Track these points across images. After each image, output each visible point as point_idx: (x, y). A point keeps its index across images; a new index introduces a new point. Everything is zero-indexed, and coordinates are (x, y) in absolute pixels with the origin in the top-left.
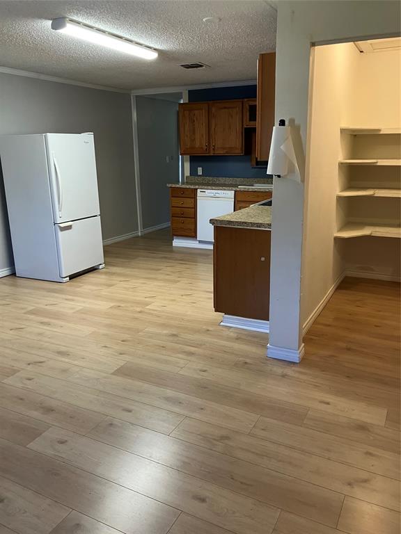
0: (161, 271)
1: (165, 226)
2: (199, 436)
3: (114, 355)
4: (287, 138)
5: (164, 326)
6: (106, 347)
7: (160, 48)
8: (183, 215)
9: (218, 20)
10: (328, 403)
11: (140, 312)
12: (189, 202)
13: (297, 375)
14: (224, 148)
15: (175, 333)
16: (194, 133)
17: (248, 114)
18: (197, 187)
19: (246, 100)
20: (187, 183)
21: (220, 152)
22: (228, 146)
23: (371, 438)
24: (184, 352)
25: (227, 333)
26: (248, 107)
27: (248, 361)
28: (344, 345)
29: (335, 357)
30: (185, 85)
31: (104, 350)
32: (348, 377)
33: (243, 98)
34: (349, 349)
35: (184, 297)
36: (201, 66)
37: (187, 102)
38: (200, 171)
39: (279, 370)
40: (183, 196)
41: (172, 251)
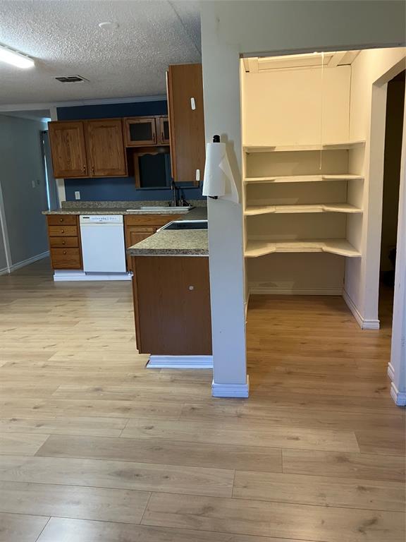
0: (50, 313)
1: (36, 259)
2: (177, 516)
3: (31, 429)
4: (224, 157)
5: (80, 380)
6: (14, 420)
7: (37, 57)
8: (64, 246)
9: (116, 26)
10: (297, 439)
11: (43, 367)
12: (70, 231)
13: (252, 412)
14: (104, 170)
15: (97, 387)
16: (69, 154)
17: (129, 132)
18: (79, 213)
19: (125, 118)
20: (64, 209)
21: (99, 174)
22: (109, 167)
23: (356, 469)
24: (119, 409)
25: (158, 376)
26: (128, 126)
27: (195, 405)
28: (283, 369)
29: (281, 383)
30: (54, 102)
31: (13, 425)
32: (303, 404)
33: (122, 117)
34: (289, 373)
35: (90, 341)
36: (80, 80)
37: (57, 120)
38: (78, 195)
39: (231, 410)
40: (62, 224)
41: (54, 287)
